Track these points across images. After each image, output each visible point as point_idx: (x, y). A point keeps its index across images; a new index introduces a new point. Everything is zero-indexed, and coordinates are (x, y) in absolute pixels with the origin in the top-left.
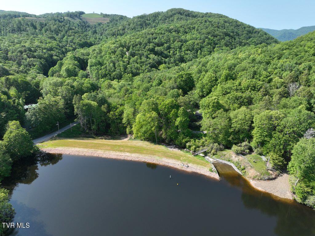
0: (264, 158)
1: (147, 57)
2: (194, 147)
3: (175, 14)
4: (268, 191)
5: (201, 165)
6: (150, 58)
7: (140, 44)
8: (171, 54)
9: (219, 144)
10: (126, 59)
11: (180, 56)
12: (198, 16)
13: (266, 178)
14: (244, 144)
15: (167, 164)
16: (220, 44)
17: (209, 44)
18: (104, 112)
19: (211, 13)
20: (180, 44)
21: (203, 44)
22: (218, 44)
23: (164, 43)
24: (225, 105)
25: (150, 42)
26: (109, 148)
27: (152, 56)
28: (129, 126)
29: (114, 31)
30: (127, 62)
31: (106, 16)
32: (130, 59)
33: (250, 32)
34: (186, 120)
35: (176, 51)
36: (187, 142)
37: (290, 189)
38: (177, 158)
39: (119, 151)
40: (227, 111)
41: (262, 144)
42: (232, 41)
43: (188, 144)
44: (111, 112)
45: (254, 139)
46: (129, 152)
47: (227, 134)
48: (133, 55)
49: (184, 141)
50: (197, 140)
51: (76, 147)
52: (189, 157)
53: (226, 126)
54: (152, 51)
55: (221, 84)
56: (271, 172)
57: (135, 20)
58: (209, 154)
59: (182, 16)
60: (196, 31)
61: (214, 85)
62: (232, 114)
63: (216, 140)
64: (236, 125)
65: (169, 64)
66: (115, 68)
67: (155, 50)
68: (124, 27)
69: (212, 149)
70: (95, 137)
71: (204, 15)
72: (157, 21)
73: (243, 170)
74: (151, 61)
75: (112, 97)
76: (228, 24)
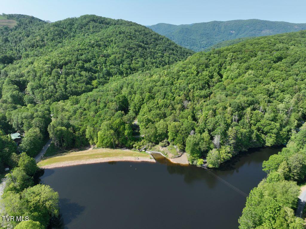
0: (175, 147)
1: (81, 75)
2: (138, 146)
3: (89, 22)
4: (179, 162)
5: (145, 156)
6: (82, 76)
7: (70, 62)
8: (98, 69)
9: (152, 143)
10: (63, 80)
11: (107, 70)
12: (111, 23)
13: (177, 156)
14: (165, 141)
15: (126, 160)
16: (136, 56)
17: (128, 57)
18: (71, 133)
19: (122, 20)
20: (104, 59)
21: (122, 57)
22: (134, 57)
23: (91, 59)
24: (152, 119)
25: (78, 60)
26: (88, 157)
27: (83, 73)
28: (91, 140)
29: (32, 42)
30: (65, 82)
31: (11, 17)
32: (66, 78)
33: (156, 39)
34: (131, 131)
35: (102, 65)
36: (133, 144)
37: (188, 160)
38: (131, 155)
39: (95, 158)
40: (153, 123)
41: (173, 140)
42: (144, 52)
43: (134, 146)
44: (77, 132)
45: (169, 138)
46: (102, 157)
47: (156, 137)
48: (67, 74)
49: (131, 144)
50: (139, 142)
51: (65, 161)
52: (137, 153)
53: (154, 132)
54: (82, 68)
55: (147, 104)
56: (179, 153)
57: (52, 29)
58: (148, 149)
59: (97, 24)
60: (114, 44)
61: (142, 104)
62: (157, 125)
63: (150, 141)
64: (159, 132)
65: (99, 79)
66: (56, 89)
67: (84, 67)
68: (41, 37)
69: (149, 146)
70: (66, 151)
71: (116, 22)
72: (74, 30)
73: (166, 154)
74: (85, 79)
75: (71, 119)
76: (138, 34)
